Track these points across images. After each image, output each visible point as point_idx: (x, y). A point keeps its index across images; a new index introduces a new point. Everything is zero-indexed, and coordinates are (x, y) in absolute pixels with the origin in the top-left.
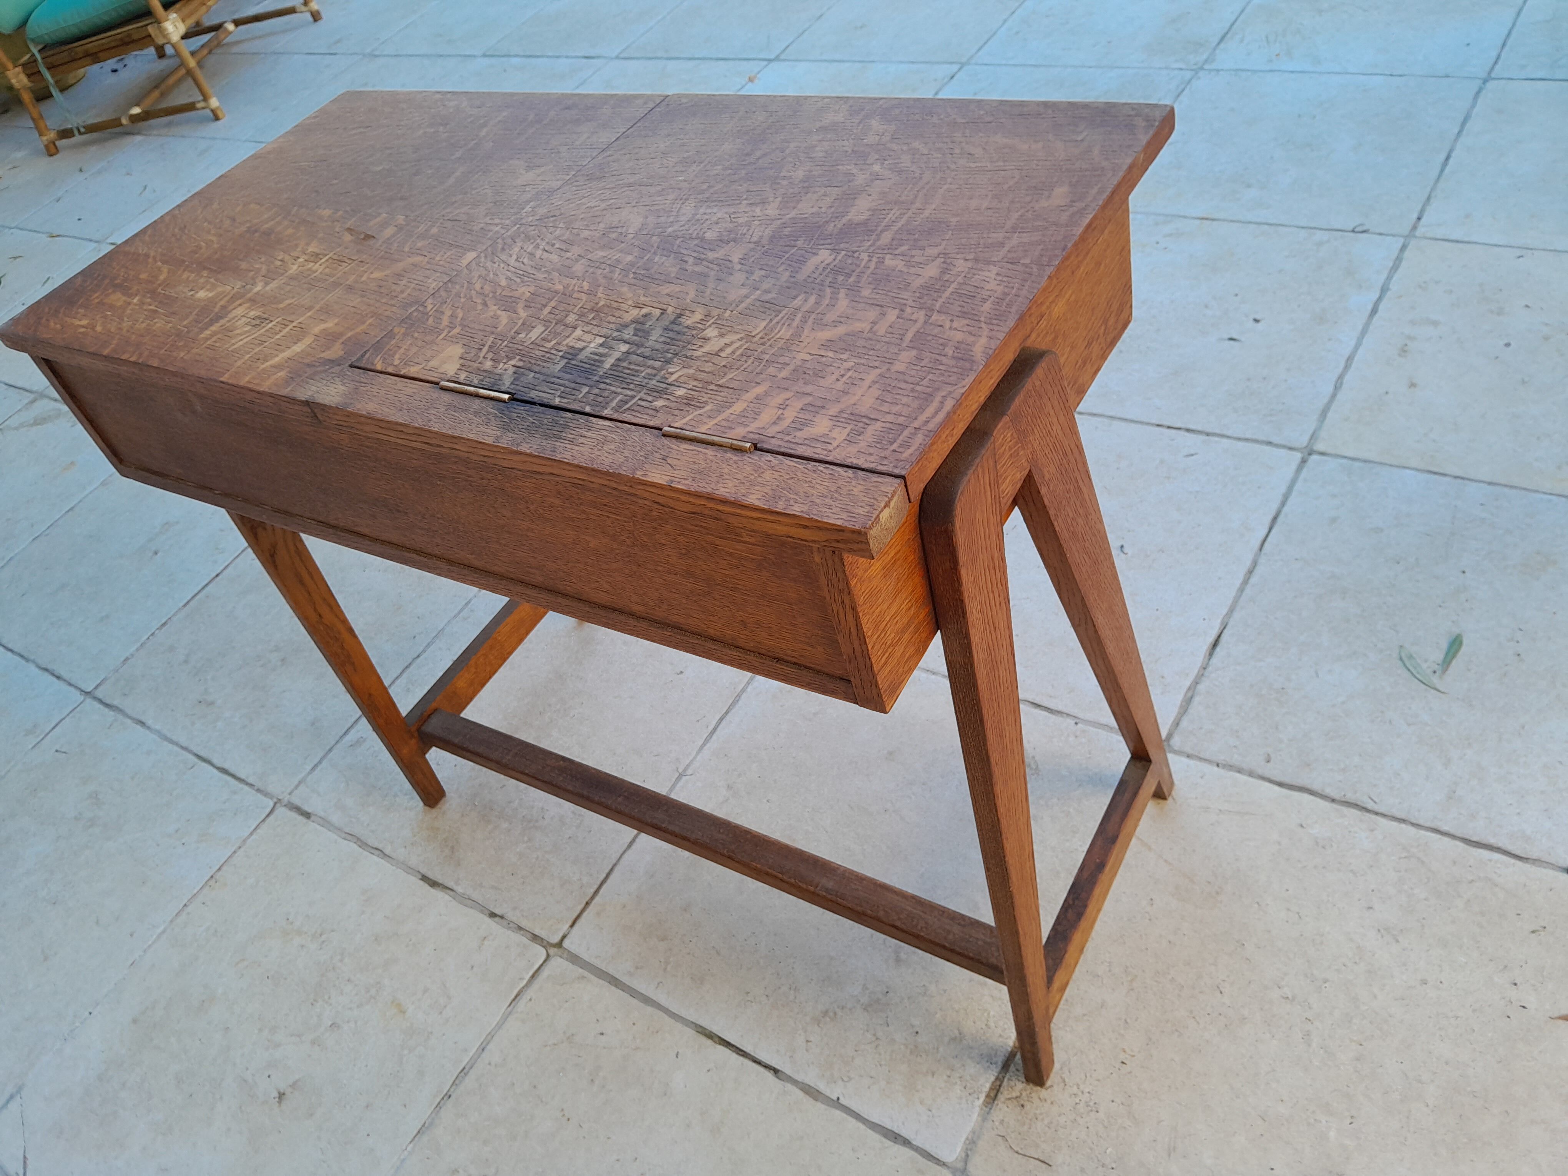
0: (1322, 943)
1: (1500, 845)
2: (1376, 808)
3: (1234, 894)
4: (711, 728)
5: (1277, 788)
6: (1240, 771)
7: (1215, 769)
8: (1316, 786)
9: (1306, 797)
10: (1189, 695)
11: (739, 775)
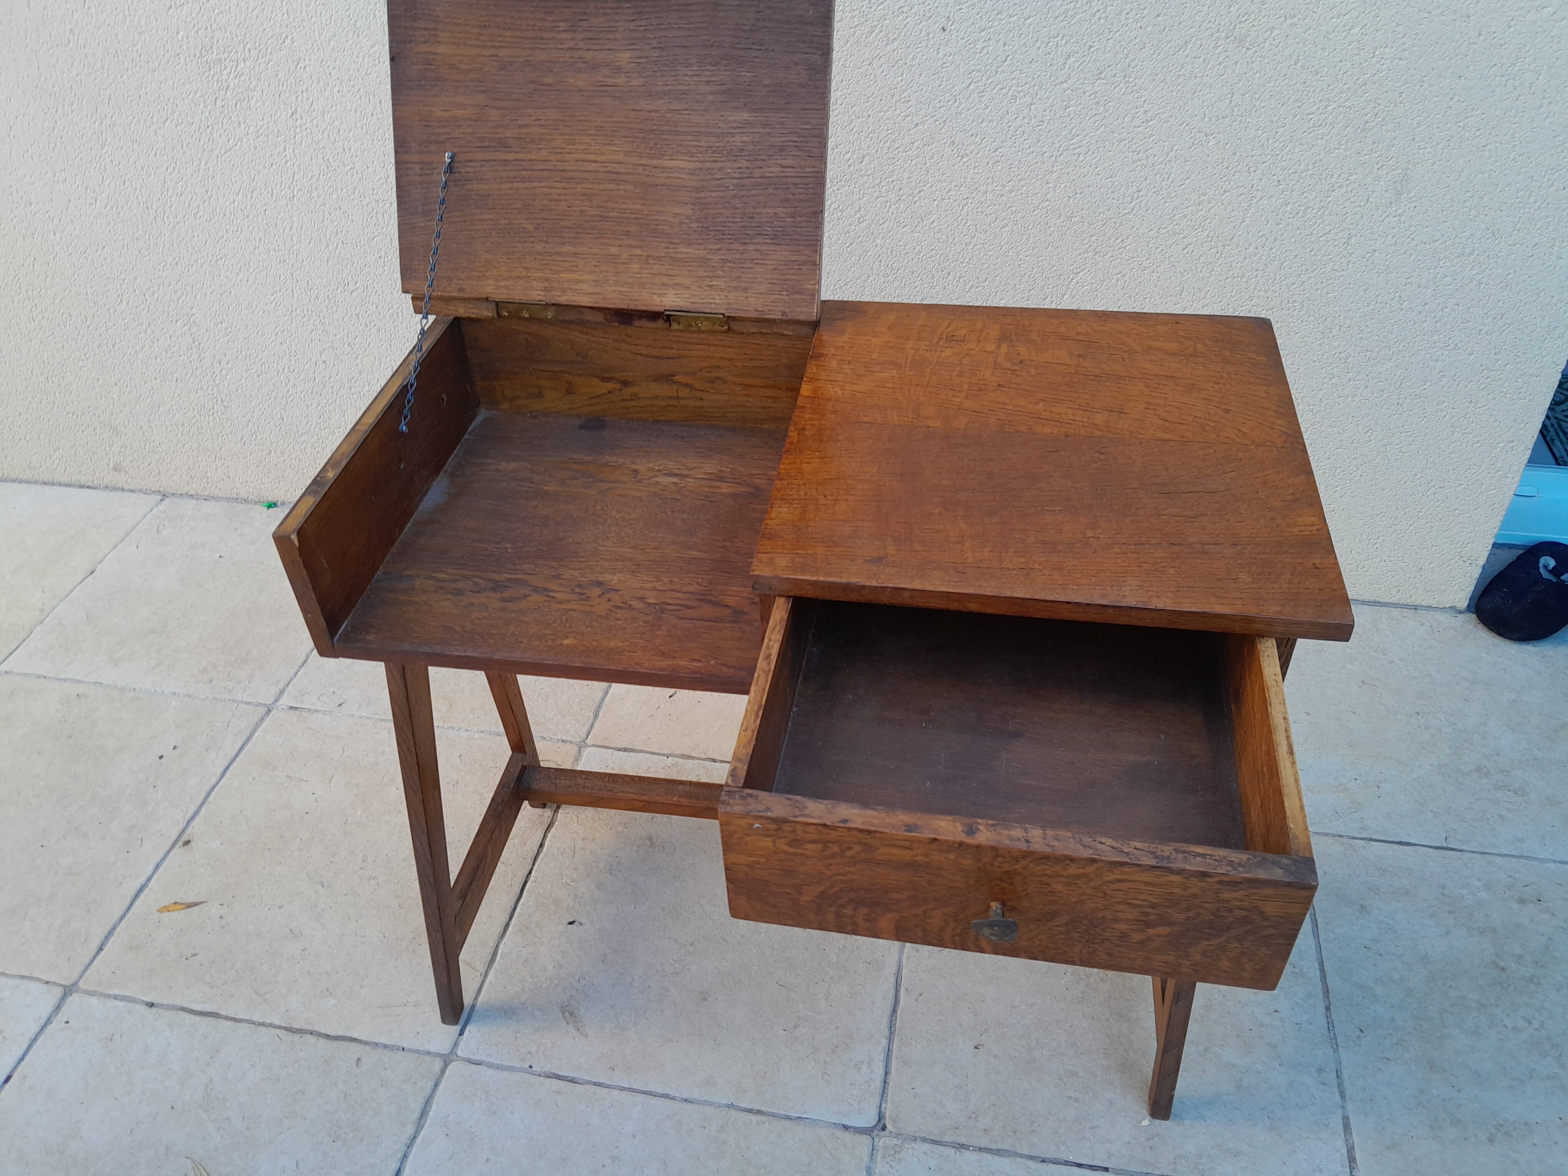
0: (344, 918)
1: (192, 1016)
2: (278, 1031)
3: (401, 941)
4: (902, 990)
5: (355, 1036)
6: (386, 1046)
7: (405, 1045)
8: (322, 1041)
9: (332, 1033)
10: (422, 1121)
11: (845, 947)
